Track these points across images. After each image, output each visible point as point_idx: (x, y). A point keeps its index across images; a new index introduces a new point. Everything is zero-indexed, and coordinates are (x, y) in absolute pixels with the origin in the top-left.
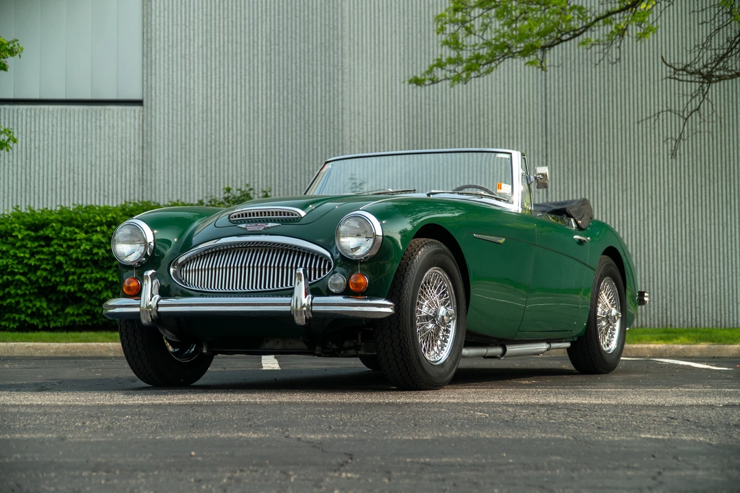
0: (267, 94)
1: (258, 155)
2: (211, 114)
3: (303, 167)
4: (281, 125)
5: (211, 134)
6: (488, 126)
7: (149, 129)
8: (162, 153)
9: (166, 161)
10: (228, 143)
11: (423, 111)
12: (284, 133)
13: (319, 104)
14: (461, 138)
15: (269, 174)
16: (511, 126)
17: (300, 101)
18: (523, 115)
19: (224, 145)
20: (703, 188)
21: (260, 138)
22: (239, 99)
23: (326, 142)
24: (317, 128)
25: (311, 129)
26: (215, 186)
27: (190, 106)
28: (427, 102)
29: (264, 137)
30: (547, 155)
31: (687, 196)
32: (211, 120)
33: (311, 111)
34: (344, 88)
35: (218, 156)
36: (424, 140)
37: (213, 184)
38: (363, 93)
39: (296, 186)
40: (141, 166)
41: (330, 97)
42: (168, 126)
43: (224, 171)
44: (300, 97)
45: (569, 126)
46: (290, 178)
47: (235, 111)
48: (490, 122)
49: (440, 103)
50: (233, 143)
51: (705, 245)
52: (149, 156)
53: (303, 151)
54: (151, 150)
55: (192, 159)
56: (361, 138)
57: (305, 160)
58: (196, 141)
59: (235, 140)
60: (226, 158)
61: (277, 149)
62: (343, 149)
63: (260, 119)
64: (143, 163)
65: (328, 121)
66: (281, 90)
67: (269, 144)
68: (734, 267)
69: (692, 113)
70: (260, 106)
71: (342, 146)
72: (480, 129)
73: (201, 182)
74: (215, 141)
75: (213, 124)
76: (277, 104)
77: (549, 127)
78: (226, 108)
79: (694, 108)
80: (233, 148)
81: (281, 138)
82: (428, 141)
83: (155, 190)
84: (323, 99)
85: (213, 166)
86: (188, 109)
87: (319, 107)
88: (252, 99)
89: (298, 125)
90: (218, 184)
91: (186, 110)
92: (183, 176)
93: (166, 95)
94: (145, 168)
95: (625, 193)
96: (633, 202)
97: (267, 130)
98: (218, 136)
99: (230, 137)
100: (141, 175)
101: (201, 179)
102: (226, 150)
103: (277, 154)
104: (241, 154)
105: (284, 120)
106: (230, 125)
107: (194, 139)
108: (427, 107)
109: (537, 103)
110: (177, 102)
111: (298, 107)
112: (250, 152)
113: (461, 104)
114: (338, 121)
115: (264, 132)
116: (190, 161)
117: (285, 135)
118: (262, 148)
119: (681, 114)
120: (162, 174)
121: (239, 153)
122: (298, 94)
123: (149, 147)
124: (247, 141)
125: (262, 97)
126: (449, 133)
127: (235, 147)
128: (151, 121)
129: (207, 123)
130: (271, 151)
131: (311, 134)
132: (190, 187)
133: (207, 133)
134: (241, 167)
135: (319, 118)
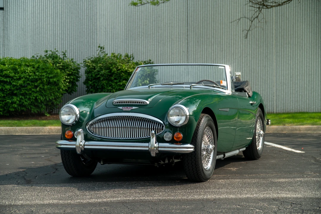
0: (61, 5)
1: (58, 34)
2: (36, 14)
3: (78, 39)
4: (68, 20)
5: (36, 24)
6: (162, 21)
7: (7, 21)
8: (13, 32)
9: (15, 36)
10: (44, 28)
11: (133, 14)
12: (69, 24)
13: (86, 11)
14: (150, 27)
15: (62, 43)
16: (172, 22)
17: (77, 9)
18: (177, 17)
19: (42, 29)
20: (256, 50)
21: (58, 26)
22: (48, 8)
23: (89, 28)
24: (85, 22)
25: (82, 22)
26: (38, 48)
27: (26, 11)
28: (135, 10)
29: (60, 25)
30: (188, 35)
31: (249, 54)
32: (36, 17)
33: (82, 13)
34: (97, 3)
35: (39, 34)
36: (133, 28)
37: (37, 47)
38: (105, 6)
39: (75, 48)
40: (3, 38)
41: (90, 7)
42: (16, 20)
43: (42, 41)
44: (77, 7)
45: (198, 22)
46: (72, 45)
47: (47, 13)
48: (163, 20)
49: (140, 11)
50: (46, 28)
51: (256, 75)
52: (7, 34)
53: (78, 32)
54: (8, 31)
55: (27, 35)
56: (105, 26)
57: (79, 37)
58: (29, 27)
59: (47, 27)
60: (43, 35)
61: (66, 31)
62: (96, 31)
63: (58, 17)
64: (4, 37)
65: (89, 18)
66: (68, 4)
67: (62, 29)
68: (269, 85)
69: (254, 19)
70: (58, 11)
71: (96, 30)
72: (158, 23)
73: (31, 46)
74: (38, 27)
75: (37, 19)
76: (66, 10)
77: (189, 22)
78: (43, 12)
79: (256, 16)
80: (46, 31)
81: (68, 26)
82: (135, 28)
83: (10, 49)
84: (87, 8)
85: (37, 39)
86: (25, 12)
87: (86, 12)
88: (54, 8)
89: (76, 20)
90: (39, 47)
91: (24, 13)
92: (23, 43)
93: (15, 5)
94: (5, 39)
95: (222, 52)
96: (225, 56)
97: (61, 22)
98: (39, 25)
99: (45, 25)
100: (3, 42)
101: (31, 44)
102: (43, 31)
103: (66, 33)
104: (50, 33)
105: (69, 18)
106: (45, 20)
107: (28, 26)
108: (135, 12)
109: (184, 11)
110: (20, 9)
111: (76, 12)
112: (54, 32)
113: (150, 11)
114: (94, 19)
115: (60, 23)
116: (26, 36)
117: (70, 24)
118: (60, 31)
119: (250, 19)
120: (13, 42)
121: (49, 33)
122: (76, 6)
123: (7, 29)
124: (53, 27)
125: (59, 7)
126: (144, 24)
127: (47, 30)
128: (8, 17)
129: (34, 19)
130: (63, 32)
131: (82, 24)
132: (26, 48)
133: (34, 23)
134: (50, 39)
135: (86, 17)
